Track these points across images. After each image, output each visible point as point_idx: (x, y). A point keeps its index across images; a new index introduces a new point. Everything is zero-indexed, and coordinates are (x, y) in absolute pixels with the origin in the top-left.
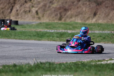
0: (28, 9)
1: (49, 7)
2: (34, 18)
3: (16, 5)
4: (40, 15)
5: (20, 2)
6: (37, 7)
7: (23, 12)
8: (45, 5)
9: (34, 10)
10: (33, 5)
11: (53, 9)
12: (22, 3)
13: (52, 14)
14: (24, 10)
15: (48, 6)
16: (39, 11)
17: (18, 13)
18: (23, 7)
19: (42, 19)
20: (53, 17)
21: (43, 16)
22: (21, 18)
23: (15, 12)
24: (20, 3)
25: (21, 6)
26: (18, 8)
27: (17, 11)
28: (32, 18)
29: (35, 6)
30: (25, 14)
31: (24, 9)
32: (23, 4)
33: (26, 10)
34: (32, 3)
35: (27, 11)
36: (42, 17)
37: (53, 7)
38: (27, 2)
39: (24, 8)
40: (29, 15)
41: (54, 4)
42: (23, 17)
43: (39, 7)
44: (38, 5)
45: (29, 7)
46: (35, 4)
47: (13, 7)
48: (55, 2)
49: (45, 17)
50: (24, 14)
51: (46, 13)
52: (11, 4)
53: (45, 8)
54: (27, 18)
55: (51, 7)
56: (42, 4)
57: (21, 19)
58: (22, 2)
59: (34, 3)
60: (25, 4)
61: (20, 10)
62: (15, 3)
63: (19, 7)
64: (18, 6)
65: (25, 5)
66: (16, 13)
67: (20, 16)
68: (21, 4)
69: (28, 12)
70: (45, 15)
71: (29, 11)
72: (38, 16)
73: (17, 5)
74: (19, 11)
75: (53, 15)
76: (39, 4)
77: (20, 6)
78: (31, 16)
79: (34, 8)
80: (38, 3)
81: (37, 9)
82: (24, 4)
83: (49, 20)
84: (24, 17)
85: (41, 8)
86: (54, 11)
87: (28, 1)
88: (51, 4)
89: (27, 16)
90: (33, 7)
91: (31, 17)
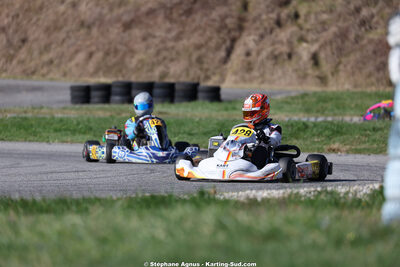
0: (285, 49)
1: (358, 39)
2: (304, 77)
3: (245, 34)
4: (326, 67)
5: (258, 24)
6: (317, 40)
7: (268, 58)
8: (343, 35)
9: (304, 51)
10: (304, 32)
11: (370, 48)
12: (265, 29)
13: (364, 63)
14: (272, 52)
15: (352, 36)
16: (322, 56)
17: (249, 64)
18: (267, 40)
19: (331, 80)
20: (370, 75)
21: (335, 72)
22: (260, 80)
23: (243, 57)
24: (257, 29)
25: (262, 37)
26: (252, 45)
27: (248, 54)
28: (299, 77)
29: (310, 36)
30: (276, 64)
31: (269, 49)
32: (268, 31)
33: (276, 53)
34: (301, 28)
35: (281, 54)
36: (333, 74)
37: (371, 41)
38: (283, 22)
39: (273, 44)
40: (289, 67)
41: (376, 28)
42: (268, 76)
43: (322, 40)
44: (318, 32)
45: (290, 43)
46: (308, 30)
47: (234, 41)
48: (377, 23)
49: (342, 74)
50: (269, 64)
51: (344, 60)
52: (229, 31)
53: (343, 42)
54: (280, 78)
55: (365, 42)
56: (333, 29)
57: (263, 82)
58: (266, 24)
59: (308, 26)
60: (278, 30)
61: (258, 53)
62: (241, 28)
63: (254, 40)
64: (252, 37)
65: (276, 36)
66: (243, 61)
67: (255, 73)
68: (261, 31)
69: (286, 57)
70: (341, 67)
71: (290, 56)
72: (317, 73)
73: (250, 35)
74: (254, 54)
75: (370, 67)
76: (325, 30)
77: (256, 38)
78: (296, 71)
79: (304, 45)
80: (319, 28)
81: (314, 48)
82: (271, 32)
83: (356, 86)
84: (272, 74)
85: (331, 42)
86: (375, 52)
87: (287, 21)
88: (363, 29)
89: (280, 72)
90: (302, 39)
91: (294, 76)
